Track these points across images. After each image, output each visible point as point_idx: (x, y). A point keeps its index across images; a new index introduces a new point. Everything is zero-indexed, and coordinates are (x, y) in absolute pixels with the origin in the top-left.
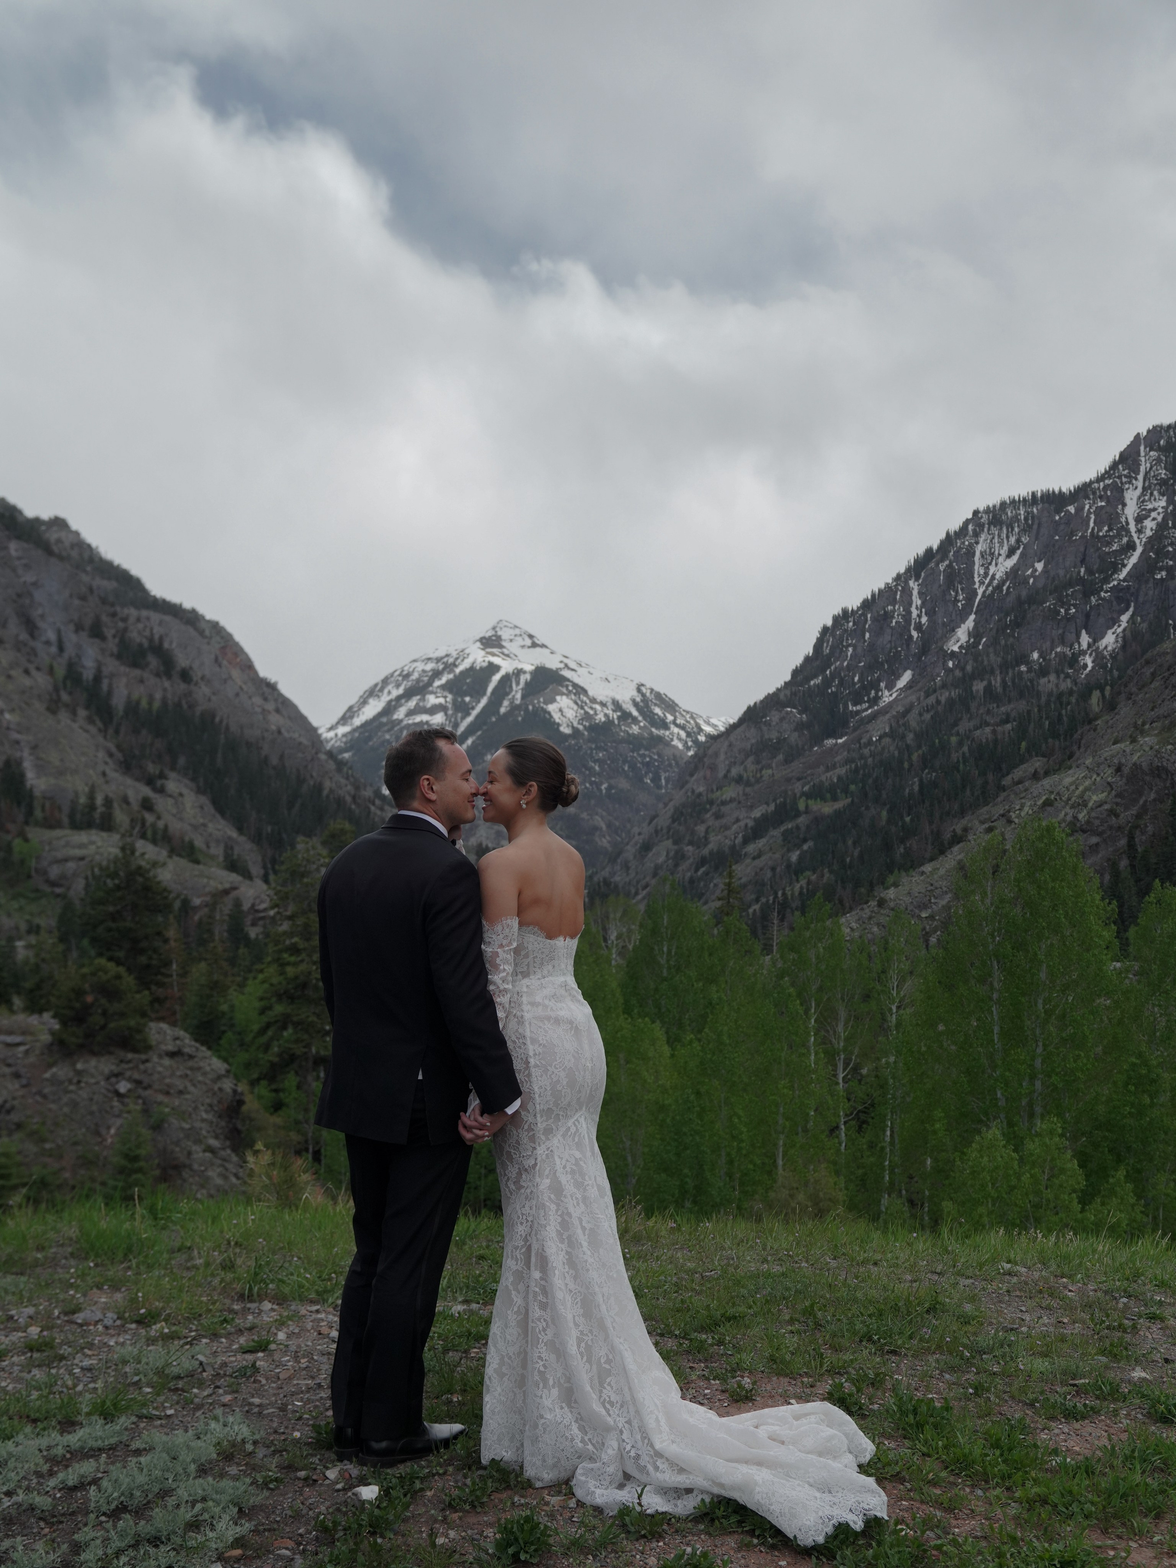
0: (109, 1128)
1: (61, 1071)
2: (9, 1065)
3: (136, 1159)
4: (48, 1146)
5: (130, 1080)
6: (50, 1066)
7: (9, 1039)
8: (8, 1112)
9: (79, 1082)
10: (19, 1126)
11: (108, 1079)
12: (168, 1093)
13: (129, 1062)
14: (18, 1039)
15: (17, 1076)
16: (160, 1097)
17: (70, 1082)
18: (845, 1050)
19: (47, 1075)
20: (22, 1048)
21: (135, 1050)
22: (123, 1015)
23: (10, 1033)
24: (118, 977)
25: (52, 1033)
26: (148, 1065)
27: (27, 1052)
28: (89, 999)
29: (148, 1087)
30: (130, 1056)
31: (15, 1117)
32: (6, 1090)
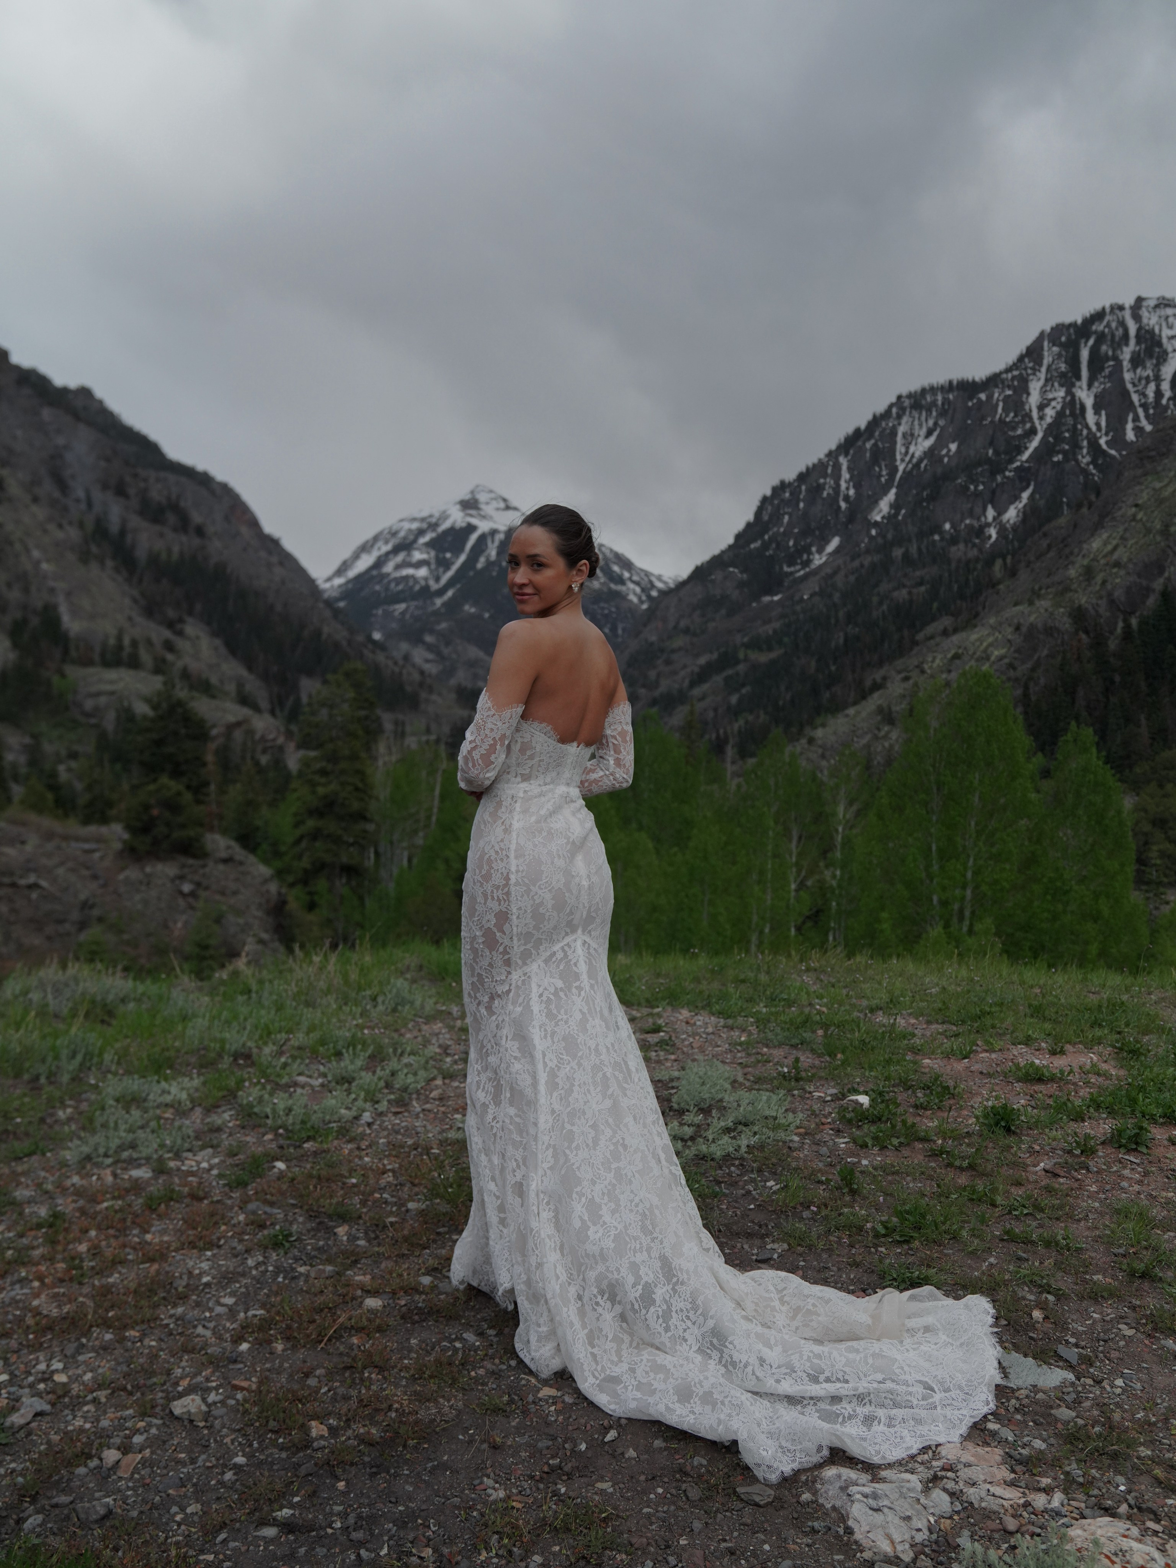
0: (175, 922)
1: (132, 873)
2: (88, 868)
3: (206, 947)
4: (126, 937)
5: (191, 882)
6: (123, 869)
7: (87, 846)
8: (92, 907)
9: (148, 884)
10: (100, 920)
11: (173, 880)
12: (223, 893)
13: (191, 866)
14: (93, 846)
15: (95, 877)
16: (218, 897)
17: (141, 883)
18: (797, 864)
19: (121, 877)
20: (97, 855)
21: (195, 856)
22: (183, 826)
23: (86, 840)
24: (179, 794)
25: (125, 842)
26: (207, 870)
27: (102, 858)
28: (155, 812)
29: (207, 888)
30: (191, 861)
31: (96, 912)
32: (86, 890)
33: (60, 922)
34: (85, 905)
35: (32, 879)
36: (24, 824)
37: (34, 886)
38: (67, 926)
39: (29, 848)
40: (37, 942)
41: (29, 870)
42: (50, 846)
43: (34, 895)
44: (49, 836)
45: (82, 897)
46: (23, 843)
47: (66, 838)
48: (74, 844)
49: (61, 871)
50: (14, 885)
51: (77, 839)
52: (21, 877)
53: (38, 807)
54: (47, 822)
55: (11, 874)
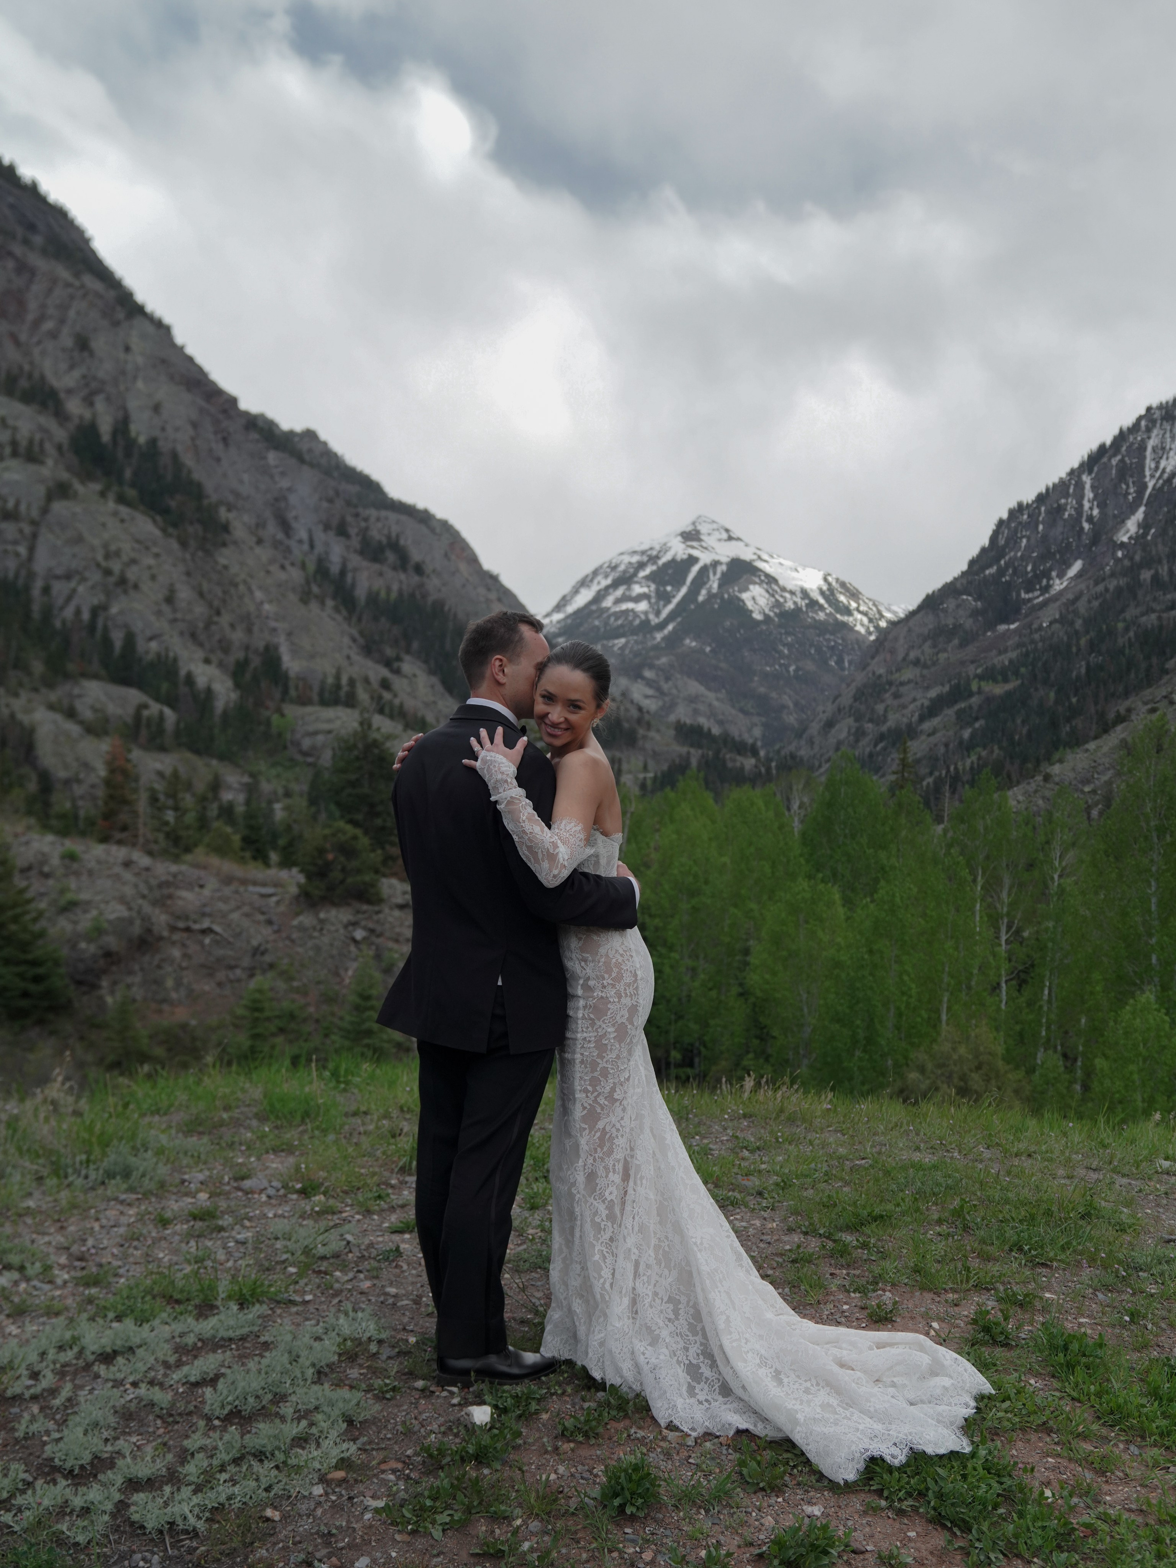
0: (346, 970)
1: (306, 919)
2: (263, 913)
3: (368, 998)
4: (295, 984)
5: (365, 928)
6: (297, 914)
7: (264, 891)
8: (263, 954)
9: (322, 929)
10: (271, 966)
11: (346, 927)
12: (397, 941)
13: (364, 912)
14: (270, 891)
15: (270, 922)
16: (391, 944)
17: (314, 928)
18: (1008, 914)
19: (295, 922)
20: (274, 899)
21: (369, 902)
22: (359, 871)
23: (264, 884)
24: (355, 838)
25: (299, 886)
26: (381, 916)
27: (278, 903)
28: (330, 857)
29: (380, 935)
30: (365, 907)
31: (268, 958)
32: (260, 935)
33: (231, 968)
34: (257, 951)
35: (206, 924)
36: (205, 868)
37: (205, 932)
38: (238, 972)
39: (206, 892)
40: (207, 988)
41: (204, 915)
42: (227, 891)
43: (207, 941)
44: (228, 880)
45: (255, 943)
46: (202, 886)
47: (244, 882)
48: (251, 888)
49: (235, 916)
50: (188, 930)
51: (255, 883)
52: (195, 922)
53: (221, 849)
54: (229, 867)
55: (187, 918)
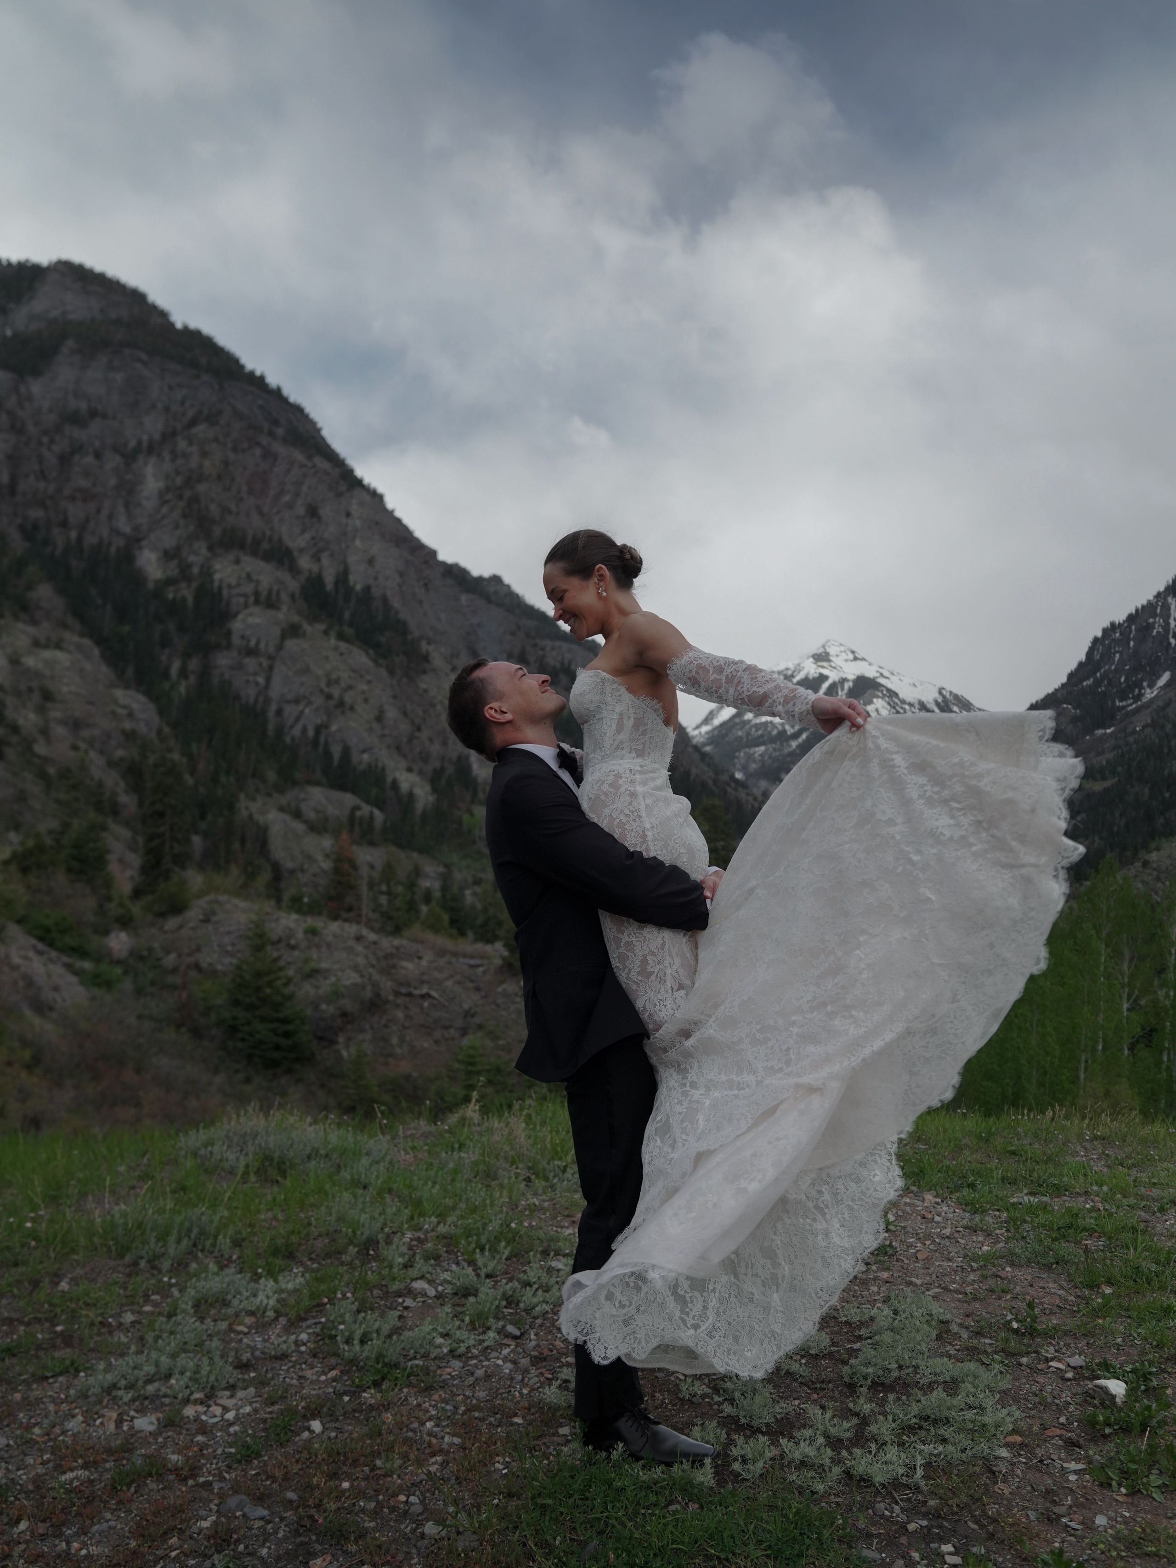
1: (509, 987)
2: (472, 981)
4: (501, 1042)
6: (502, 982)
7: (472, 962)
8: (473, 1016)
10: (480, 1027)
14: (478, 962)
15: (478, 989)
19: (500, 989)
20: (481, 969)
23: (472, 957)
25: (503, 958)
27: (485, 972)
31: (477, 1020)
32: (469, 1000)
33: (446, 1028)
34: (468, 1014)
35: (425, 990)
36: (422, 942)
37: (423, 997)
38: (452, 1031)
39: (424, 963)
40: (426, 1045)
41: (423, 982)
42: (441, 962)
43: (426, 1004)
44: (442, 953)
45: (466, 1006)
46: (420, 958)
47: (455, 954)
48: (461, 960)
49: (449, 983)
50: (410, 995)
51: (465, 956)
52: (415, 988)
53: (434, 927)
54: (442, 941)
55: (408, 985)
